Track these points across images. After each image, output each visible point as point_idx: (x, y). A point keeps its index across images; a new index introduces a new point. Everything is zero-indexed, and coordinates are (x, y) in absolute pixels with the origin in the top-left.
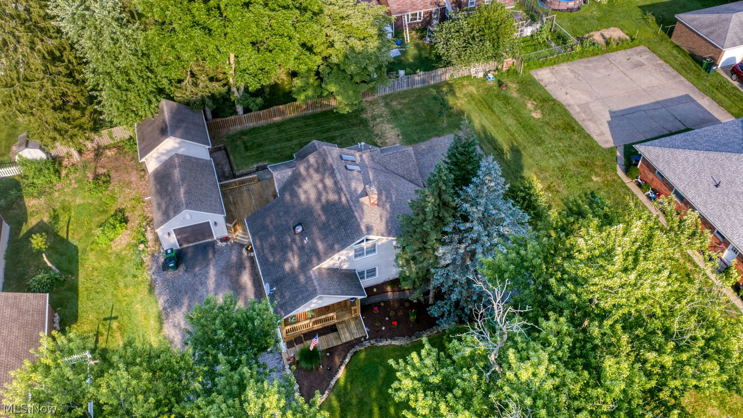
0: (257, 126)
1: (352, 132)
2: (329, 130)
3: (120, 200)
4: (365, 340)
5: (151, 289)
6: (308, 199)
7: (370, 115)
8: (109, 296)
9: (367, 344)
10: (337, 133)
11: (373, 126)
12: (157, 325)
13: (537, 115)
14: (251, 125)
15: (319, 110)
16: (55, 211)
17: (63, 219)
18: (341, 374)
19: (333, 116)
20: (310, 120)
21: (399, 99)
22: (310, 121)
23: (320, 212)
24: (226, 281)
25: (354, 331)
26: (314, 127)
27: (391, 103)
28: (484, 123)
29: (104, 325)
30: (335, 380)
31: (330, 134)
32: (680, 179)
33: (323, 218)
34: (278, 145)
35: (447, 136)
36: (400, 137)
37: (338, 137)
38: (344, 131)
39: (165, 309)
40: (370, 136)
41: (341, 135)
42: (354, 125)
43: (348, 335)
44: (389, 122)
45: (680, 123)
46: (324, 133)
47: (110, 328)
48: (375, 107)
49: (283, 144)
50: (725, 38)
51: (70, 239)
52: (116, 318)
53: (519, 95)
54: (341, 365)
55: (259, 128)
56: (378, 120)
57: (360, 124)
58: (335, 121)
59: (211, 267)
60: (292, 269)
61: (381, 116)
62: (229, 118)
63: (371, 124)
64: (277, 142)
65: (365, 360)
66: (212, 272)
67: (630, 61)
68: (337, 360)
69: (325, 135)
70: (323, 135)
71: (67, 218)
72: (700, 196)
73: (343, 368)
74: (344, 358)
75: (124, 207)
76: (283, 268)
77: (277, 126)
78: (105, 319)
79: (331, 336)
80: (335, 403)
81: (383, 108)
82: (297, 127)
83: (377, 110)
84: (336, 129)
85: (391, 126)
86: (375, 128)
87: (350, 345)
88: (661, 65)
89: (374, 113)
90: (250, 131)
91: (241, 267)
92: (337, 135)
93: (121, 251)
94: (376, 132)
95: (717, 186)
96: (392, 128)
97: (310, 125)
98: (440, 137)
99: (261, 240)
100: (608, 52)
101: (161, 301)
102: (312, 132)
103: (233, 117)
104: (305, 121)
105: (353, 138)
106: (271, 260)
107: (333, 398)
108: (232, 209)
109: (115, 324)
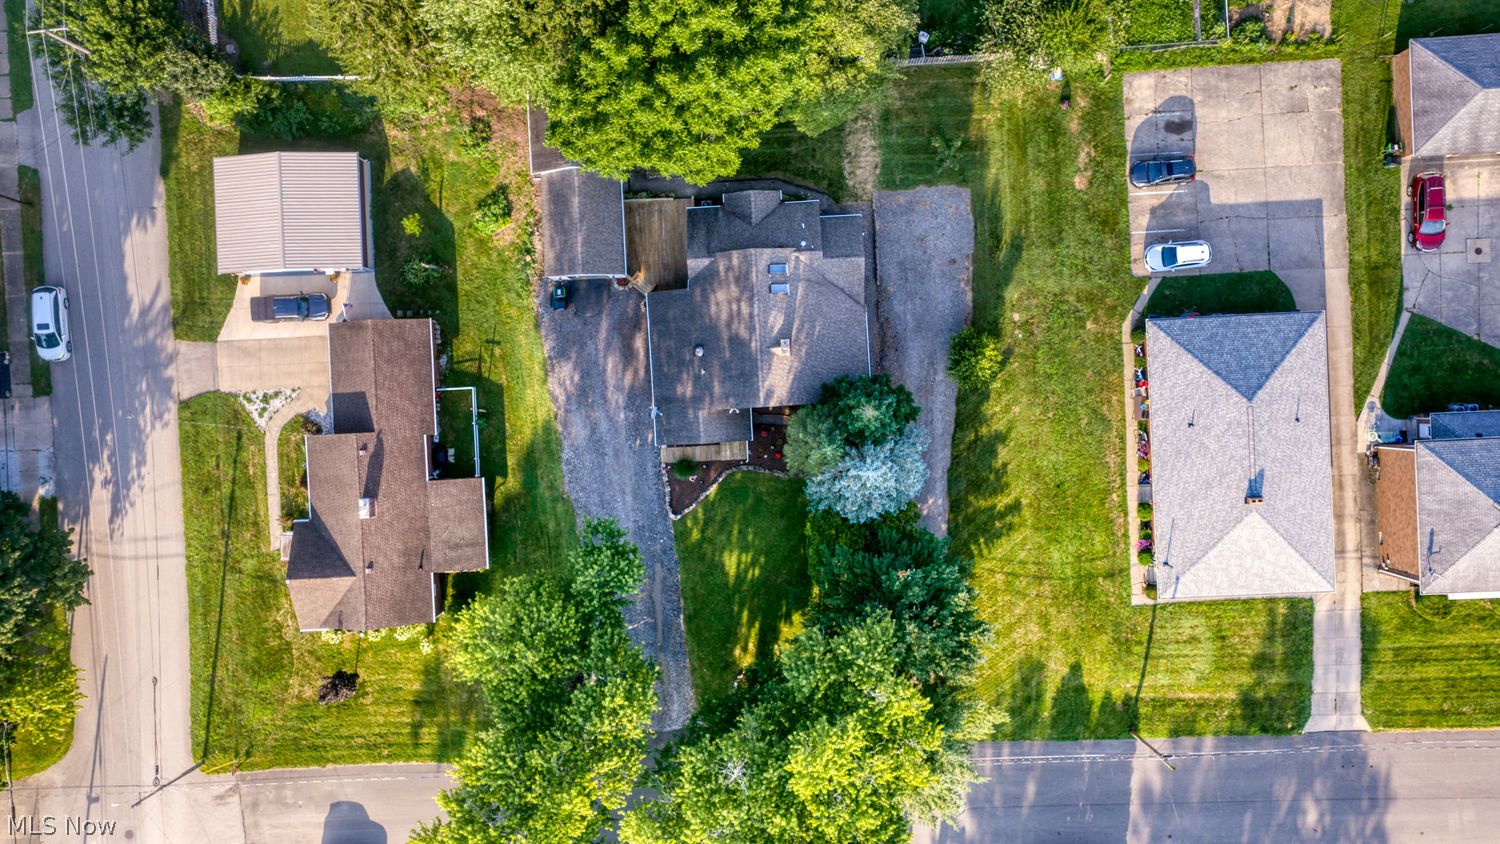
3: (503, 171)
4: (745, 464)
5: (537, 326)
6: (718, 316)
8: (491, 309)
9: (744, 468)
11: (850, 133)
12: (542, 373)
13: (1079, 182)
16: (424, 161)
17: (435, 176)
18: (713, 489)
21: (903, 87)
23: (726, 345)
24: (617, 342)
25: (736, 451)
28: (1001, 177)
29: (486, 349)
30: (704, 494)
32: (1161, 395)
33: (728, 355)
35: (940, 187)
36: (878, 171)
39: (550, 357)
40: (839, 152)
43: (728, 453)
44: (873, 132)
45: (1266, 257)
47: (492, 355)
50: (1433, 135)
51: (444, 210)
52: (498, 343)
53: (1080, 128)
54: (713, 483)
59: (604, 316)
60: (684, 395)
61: (866, 117)
63: (848, 126)
65: (740, 481)
66: (605, 325)
67: (1291, 93)
68: (713, 474)
71: (438, 179)
72: (1165, 427)
73: (715, 486)
74: (719, 475)
75: (507, 181)
76: (675, 389)
78: (487, 342)
79: (713, 449)
80: (700, 515)
85: (873, 142)
86: (850, 138)
87: (729, 465)
88: (1331, 118)
91: (635, 327)
93: (504, 250)
94: (849, 148)
95: (1190, 425)
98: (930, 186)
99: (659, 337)
100: (1272, 60)
101: (547, 347)
105: (814, 151)
106: (666, 369)
107: (700, 510)
108: (637, 239)
109: (497, 351)
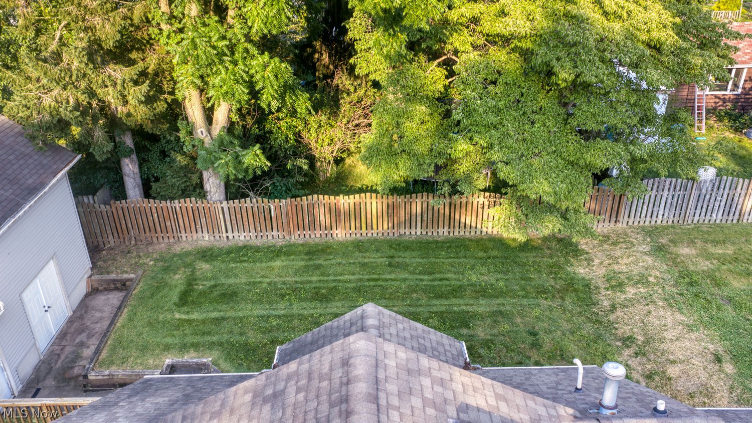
0: (258, 242)
1: (537, 312)
2: (457, 292)
7: (602, 272)
10: (483, 306)
11: (613, 308)
14: (241, 237)
15: (443, 232)
19: (481, 254)
20: (407, 254)
21: (699, 244)
22: (408, 258)
26: (413, 273)
27: (673, 249)
31: (459, 305)
34: (281, 309)
36: (729, 368)
37: (482, 317)
38: (508, 304)
40: (599, 337)
41: (494, 314)
42: (542, 291)
44: (670, 302)
46: (439, 296)
48: (618, 253)
49: (296, 308)
55: (257, 249)
56: (631, 291)
57: (562, 293)
58: (484, 270)
61: (642, 280)
62: (176, 204)
63: (604, 299)
64: (282, 296)
69: (440, 305)
70: (435, 302)
77: (307, 254)
81: (650, 260)
82: (363, 265)
83: (625, 261)
84: (482, 292)
85: (679, 317)
86: (619, 313)
89: (616, 267)
90: (229, 252)
92: (480, 310)
94: (624, 330)
96: (690, 328)
97: (403, 267)
102: (403, 286)
103: (189, 203)
104: (392, 252)
105: (534, 334)
